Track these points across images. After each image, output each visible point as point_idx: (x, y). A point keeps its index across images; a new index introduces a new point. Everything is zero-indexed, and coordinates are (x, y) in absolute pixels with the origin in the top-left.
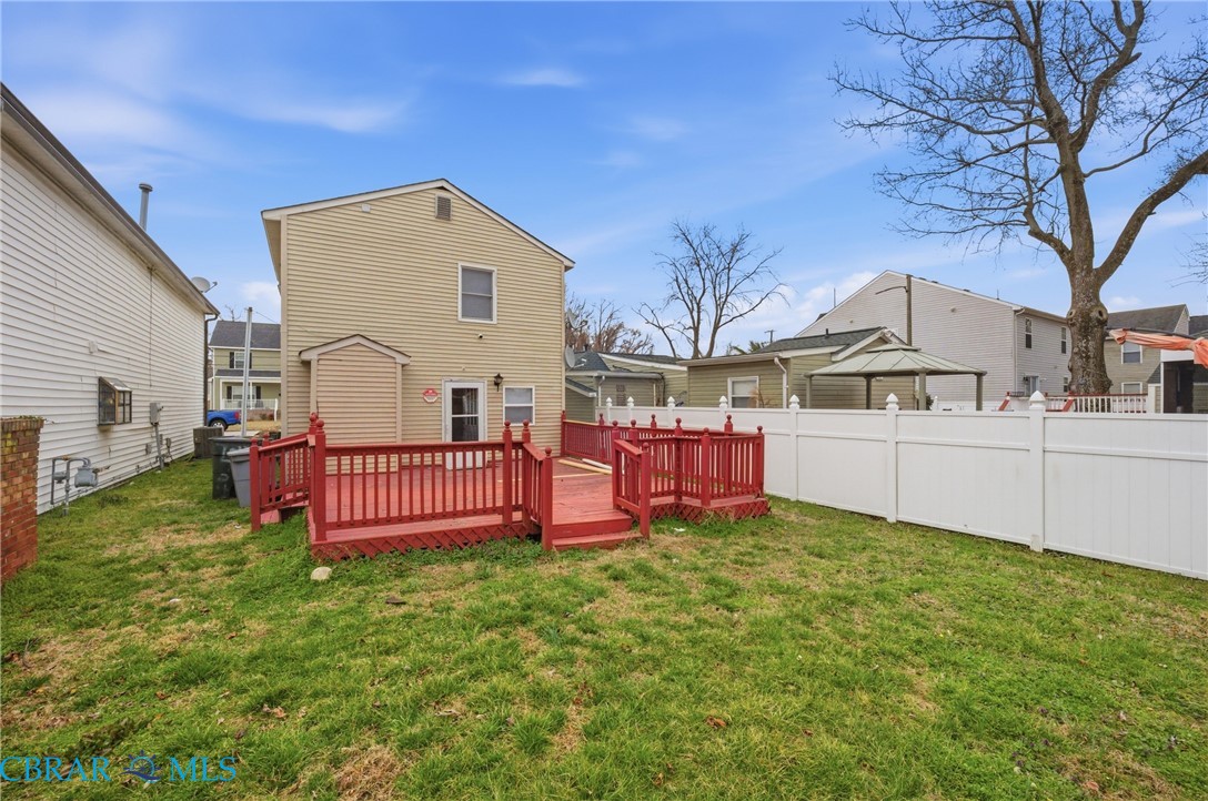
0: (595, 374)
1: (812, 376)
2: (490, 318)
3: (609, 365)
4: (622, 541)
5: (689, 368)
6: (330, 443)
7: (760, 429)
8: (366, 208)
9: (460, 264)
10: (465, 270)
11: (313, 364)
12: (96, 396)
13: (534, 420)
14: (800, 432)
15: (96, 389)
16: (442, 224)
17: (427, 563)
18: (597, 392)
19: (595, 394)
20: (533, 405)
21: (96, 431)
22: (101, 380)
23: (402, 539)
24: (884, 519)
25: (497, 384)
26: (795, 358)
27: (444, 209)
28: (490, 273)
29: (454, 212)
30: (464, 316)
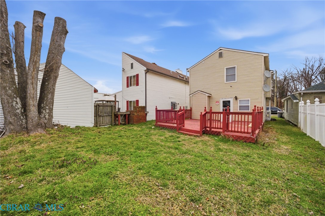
0: (298, 92)
2: (235, 80)
4: (193, 135)
8: (203, 62)
9: (225, 68)
10: (227, 69)
11: (191, 97)
12: (171, 105)
16: (221, 59)
18: (300, 100)
19: (298, 101)
20: (250, 105)
22: (171, 102)
25: (236, 99)
27: (221, 55)
28: (235, 67)
29: (224, 55)
30: (226, 81)
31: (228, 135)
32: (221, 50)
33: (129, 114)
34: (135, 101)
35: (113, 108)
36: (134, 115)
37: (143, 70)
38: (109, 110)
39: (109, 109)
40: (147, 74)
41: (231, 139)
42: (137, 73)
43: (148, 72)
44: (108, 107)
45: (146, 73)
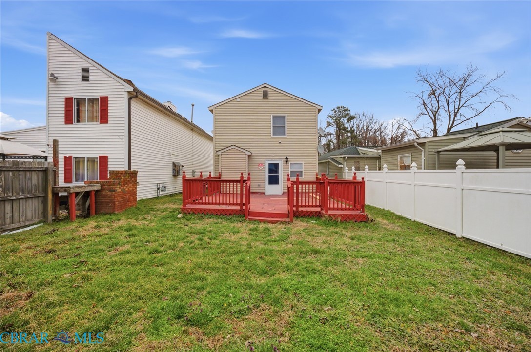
0: (342, 156)
1: (440, 151)
2: (284, 135)
3: (360, 152)
4: (279, 221)
5: (382, 151)
6: (222, 179)
7: (363, 179)
8: (238, 100)
9: (272, 115)
10: (274, 117)
11: (220, 155)
12: (172, 167)
13: (303, 176)
14: (416, 183)
15: (172, 165)
16: (266, 101)
17: (210, 218)
18: (343, 165)
19: (342, 166)
20: (303, 170)
21: (172, 177)
22: (173, 162)
23: (205, 210)
24: (455, 235)
25: (287, 162)
26: (429, 142)
27: (265, 95)
28: (284, 117)
29: (269, 95)
30: (273, 135)
31: (334, 215)
32: (265, 87)
33: (97, 191)
34: (97, 158)
35: (51, 177)
36: (114, 191)
37: (123, 90)
38: (35, 181)
39: (35, 179)
40: (133, 102)
41: (339, 220)
42: (104, 94)
43: (136, 96)
44: (33, 173)
45: (130, 99)
